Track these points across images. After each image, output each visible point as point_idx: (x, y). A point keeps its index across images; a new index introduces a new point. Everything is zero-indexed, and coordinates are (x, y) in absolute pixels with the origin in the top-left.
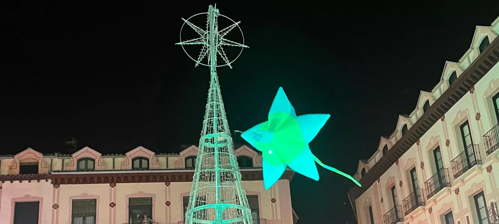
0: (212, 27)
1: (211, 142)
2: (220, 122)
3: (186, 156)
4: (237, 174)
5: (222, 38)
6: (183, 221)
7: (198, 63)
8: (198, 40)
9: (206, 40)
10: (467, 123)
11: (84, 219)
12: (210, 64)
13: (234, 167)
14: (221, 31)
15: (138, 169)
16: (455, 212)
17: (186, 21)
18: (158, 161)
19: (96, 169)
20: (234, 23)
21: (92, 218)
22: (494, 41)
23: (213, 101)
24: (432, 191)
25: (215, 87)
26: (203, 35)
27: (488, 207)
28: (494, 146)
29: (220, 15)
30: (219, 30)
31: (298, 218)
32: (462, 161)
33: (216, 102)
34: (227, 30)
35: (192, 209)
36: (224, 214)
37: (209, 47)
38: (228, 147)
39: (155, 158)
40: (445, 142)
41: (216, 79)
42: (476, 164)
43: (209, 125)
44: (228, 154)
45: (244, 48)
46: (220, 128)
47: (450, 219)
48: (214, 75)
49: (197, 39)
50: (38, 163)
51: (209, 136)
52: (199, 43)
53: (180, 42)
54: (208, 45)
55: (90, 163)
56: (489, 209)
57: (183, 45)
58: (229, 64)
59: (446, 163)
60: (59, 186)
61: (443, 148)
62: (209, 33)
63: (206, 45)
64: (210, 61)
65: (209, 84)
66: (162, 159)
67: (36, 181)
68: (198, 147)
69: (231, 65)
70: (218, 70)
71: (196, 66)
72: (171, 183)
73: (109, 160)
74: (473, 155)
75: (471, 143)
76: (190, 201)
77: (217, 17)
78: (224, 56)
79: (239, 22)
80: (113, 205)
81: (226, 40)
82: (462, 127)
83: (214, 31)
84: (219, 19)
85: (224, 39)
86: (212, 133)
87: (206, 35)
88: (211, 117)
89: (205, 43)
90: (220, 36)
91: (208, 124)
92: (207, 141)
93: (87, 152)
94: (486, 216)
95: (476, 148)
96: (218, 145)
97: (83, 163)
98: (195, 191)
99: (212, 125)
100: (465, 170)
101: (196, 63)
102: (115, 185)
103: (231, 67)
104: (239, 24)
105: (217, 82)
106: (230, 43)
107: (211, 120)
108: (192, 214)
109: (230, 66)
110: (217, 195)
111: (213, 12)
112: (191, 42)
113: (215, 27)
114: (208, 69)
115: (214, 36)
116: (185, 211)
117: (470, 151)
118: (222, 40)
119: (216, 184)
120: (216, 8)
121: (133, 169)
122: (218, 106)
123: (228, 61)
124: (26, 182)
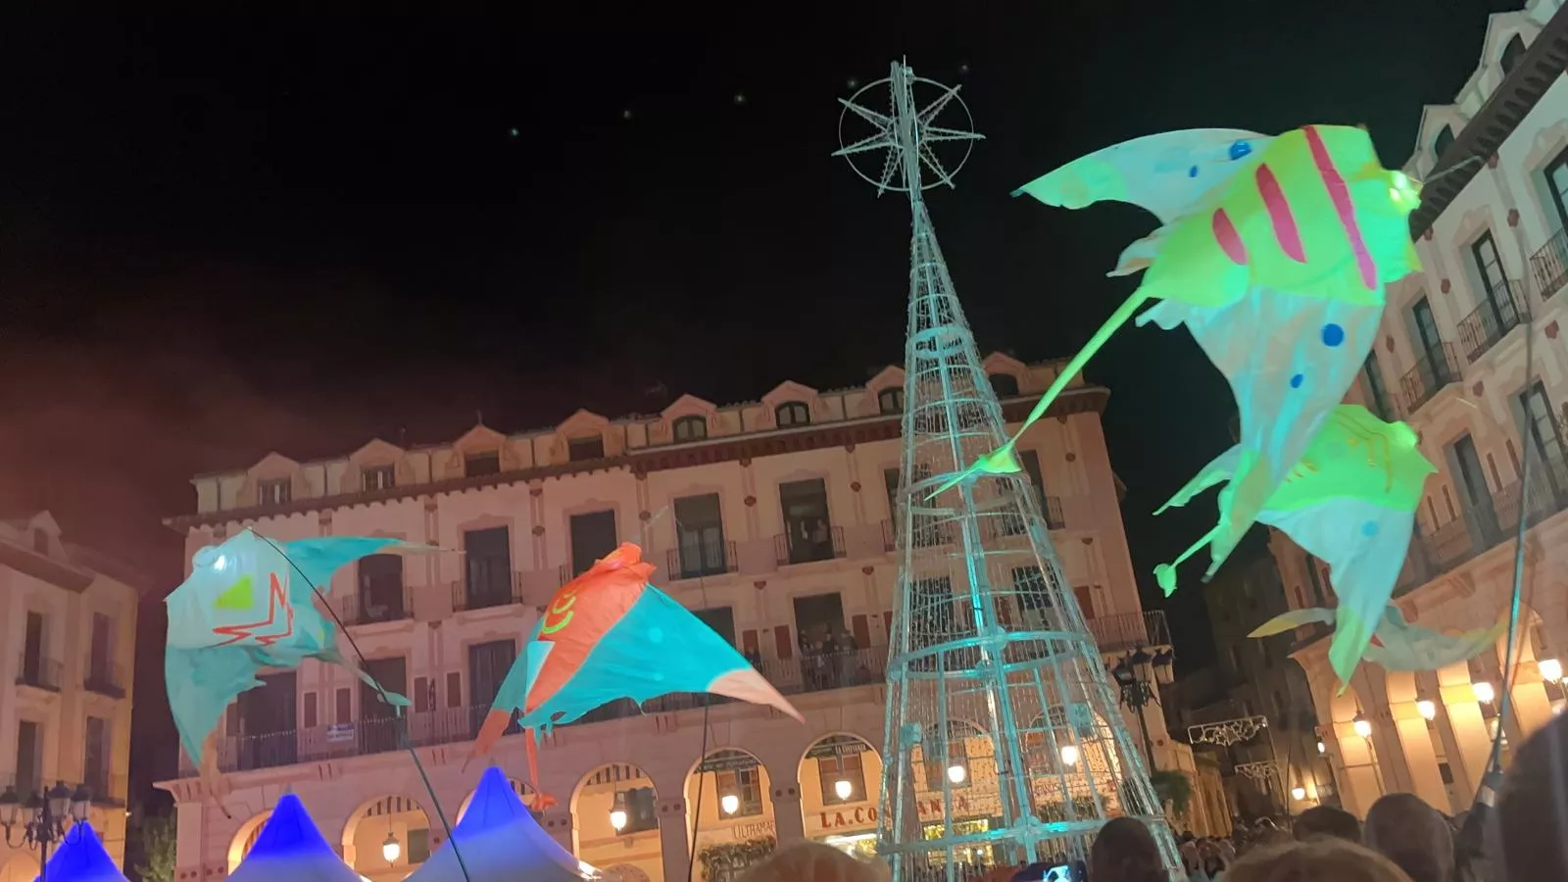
0: (903, 107)
1: (930, 347)
2: (942, 303)
3: (881, 387)
4: (993, 407)
5: (926, 127)
6: (890, 517)
7: (883, 186)
8: (877, 139)
9: (893, 136)
10: (1487, 235)
11: (701, 533)
12: (907, 186)
13: (983, 393)
14: (924, 112)
15: (788, 427)
16: (1479, 434)
17: (848, 104)
18: (825, 403)
19: (709, 434)
20: (947, 91)
21: (716, 531)
22: (1535, 42)
23: (923, 261)
24: (1420, 395)
25: (923, 231)
26: (886, 127)
27: (1555, 413)
28: (1559, 278)
29: (916, 79)
30: (918, 111)
31: (1124, 488)
32: (1485, 322)
33: (931, 261)
34: (934, 108)
35: (908, 489)
36: (974, 491)
37: (901, 150)
38: (966, 352)
39: (818, 399)
40: (1439, 284)
41: (924, 215)
42: (1518, 322)
43: (921, 311)
44: (966, 366)
45: (975, 140)
46: (946, 316)
47: (1467, 454)
48: (918, 207)
49: (874, 138)
50: (601, 436)
51: (925, 335)
52: (880, 145)
53: (839, 148)
54: (898, 147)
55: (697, 424)
56: (1558, 419)
57: (848, 154)
58: (947, 180)
59: (1447, 330)
60: (646, 477)
61: (1437, 299)
62: (898, 122)
63: (894, 147)
64: (907, 180)
65: (911, 230)
66: (833, 400)
67: (602, 471)
68: (903, 368)
69: (952, 180)
70: (926, 196)
71: (880, 193)
72: (858, 446)
73: (730, 415)
74: (1511, 306)
75: (1501, 278)
76: (902, 472)
77: (910, 84)
78: (935, 164)
79: (959, 87)
80: (750, 501)
81: (935, 129)
82: (1476, 248)
83: (909, 115)
84: (916, 87)
85: (930, 129)
86: (929, 327)
87: (892, 126)
88: (923, 295)
89: (891, 143)
90: (921, 123)
91: (918, 312)
92: (920, 346)
93: (688, 404)
94: (1553, 435)
95: (1516, 289)
96: (946, 351)
97: (683, 428)
98: (909, 451)
99: (928, 313)
100: (1492, 341)
101: (879, 188)
102: (750, 462)
103: (953, 186)
104: (958, 92)
105: (926, 221)
106: (944, 134)
107: (923, 301)
108: (910, 497)
109: (951, 184)
110: (955, 455)
111: (902, 76)
112: (863, 145)
113: (909, 106)
114: (906, 197)
115: (910, 124)
116: (891, 497)
117: (1501, 296)
118: (927, 132)
119: (953, 434)
120: (908, 65)
121: (780, 426)
122: (934, 270)
123: (945, 174)
124: (583, 476)
